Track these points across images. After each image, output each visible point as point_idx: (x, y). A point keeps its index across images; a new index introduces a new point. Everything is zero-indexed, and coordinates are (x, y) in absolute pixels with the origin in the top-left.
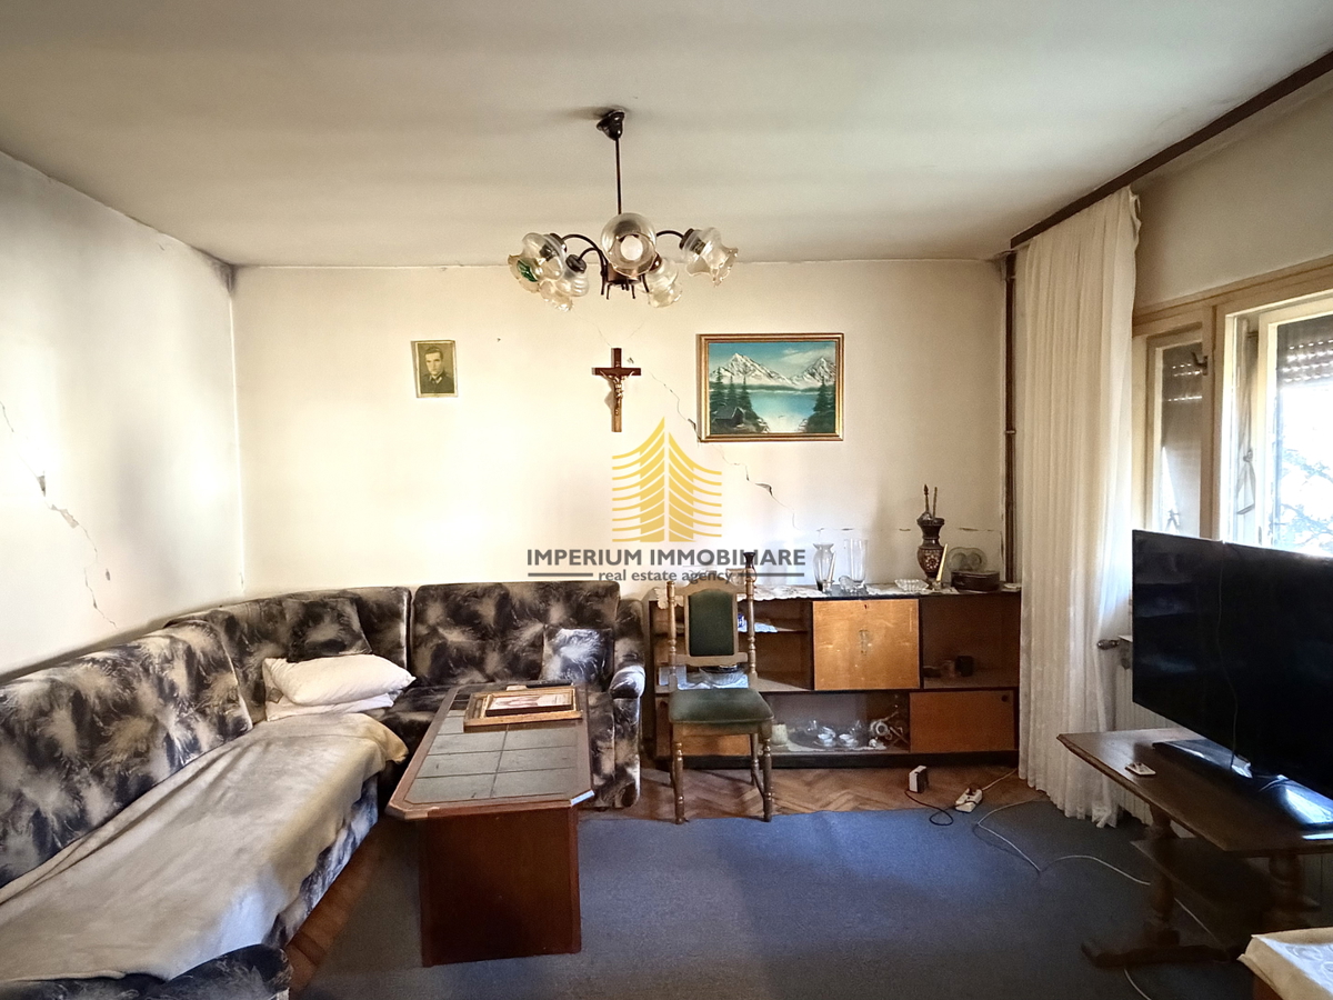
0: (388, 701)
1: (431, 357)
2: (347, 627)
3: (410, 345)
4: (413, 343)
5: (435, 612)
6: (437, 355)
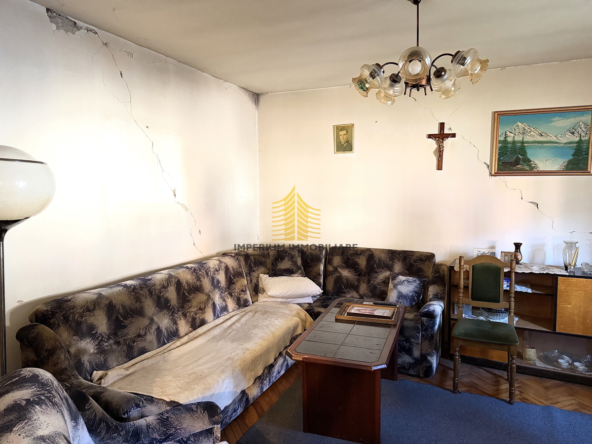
0: (310, 301)
1: (342, 133)
2: (295, 263)
3: (332, 127)
4: (334, 126)
5: (337, 260)
6: (345, 132)
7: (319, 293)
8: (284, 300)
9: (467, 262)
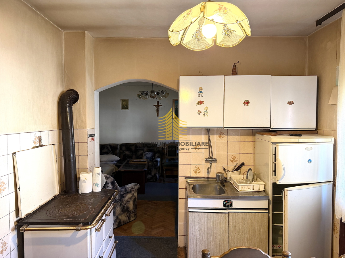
0: (115, 163)
1: (124, 102)
2: (109, 150)
4: (121, 100)
5: (124, 148)
6: (125, 102)
7: (119, 159)
8: (106, 163)
9: (166, 145)
